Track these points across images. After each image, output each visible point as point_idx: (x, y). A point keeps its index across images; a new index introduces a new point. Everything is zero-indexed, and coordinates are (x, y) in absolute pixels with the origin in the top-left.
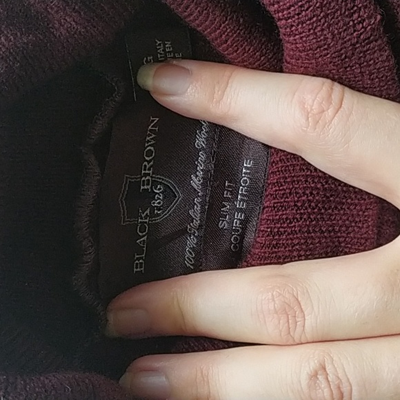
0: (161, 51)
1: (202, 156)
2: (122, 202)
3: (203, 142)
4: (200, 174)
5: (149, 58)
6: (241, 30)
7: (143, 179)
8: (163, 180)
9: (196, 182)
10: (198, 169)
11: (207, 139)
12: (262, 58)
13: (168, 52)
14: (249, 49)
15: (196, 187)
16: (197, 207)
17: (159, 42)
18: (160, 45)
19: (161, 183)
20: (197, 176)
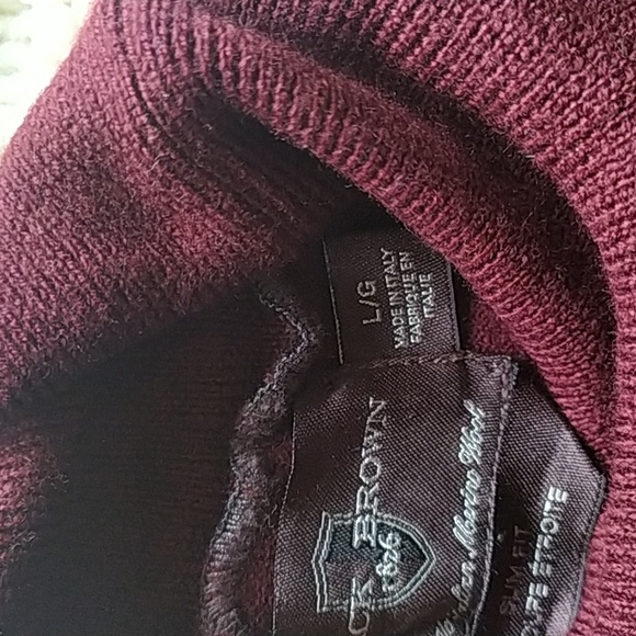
0: (391, 269)
1: (473, 481)
2: (317, 566)
3: (476, 452)
4: (471, 515)
5: (367, 283)
6: (523, 277)
7: (359, 520)
8: (397, 522)
9: (463, 530)
10: (466, 504)
11: (483, 447)
12: (559, 329)
13: (405, 272)
14: (535, 312)
15: (464, 542)
16: (467, 581)
17: (386, 253)
18: (389, 258)
19: (395, 530)
20: (465, 518)
